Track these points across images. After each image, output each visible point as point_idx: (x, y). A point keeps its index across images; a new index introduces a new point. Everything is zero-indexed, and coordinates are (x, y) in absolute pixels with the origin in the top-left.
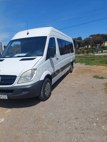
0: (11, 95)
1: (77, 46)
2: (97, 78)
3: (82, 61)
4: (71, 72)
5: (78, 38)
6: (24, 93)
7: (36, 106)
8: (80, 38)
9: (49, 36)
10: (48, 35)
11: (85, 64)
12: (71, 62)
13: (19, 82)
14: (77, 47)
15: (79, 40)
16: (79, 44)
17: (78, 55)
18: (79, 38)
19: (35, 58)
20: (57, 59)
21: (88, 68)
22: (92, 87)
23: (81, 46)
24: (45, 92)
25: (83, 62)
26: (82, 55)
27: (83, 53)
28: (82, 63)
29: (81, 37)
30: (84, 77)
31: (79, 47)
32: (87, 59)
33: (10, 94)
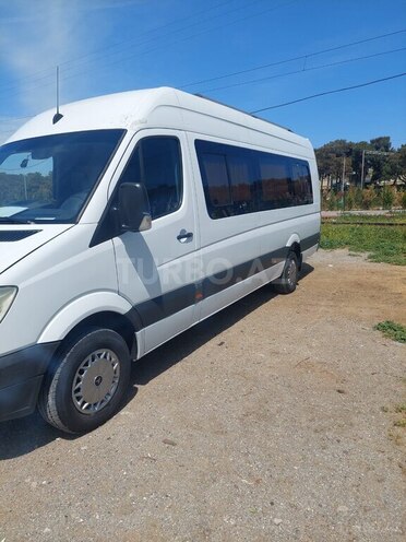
1: (366, 173)
2: (388, 336)
3: (361, 241)
4: (287, 290)
5: (372, 142)
7: (21, 459)
8: (382, 144)
9: (136, 128)
10: (135, 123)
11: (370, 257)
12: (288, 245)
14: (368, 179)
15: (377, 148)
16: (376, 164)
17: (364, 212)
18: (378, 140)
19: (36, 232)
20: (179, 238)
21: (375, 278)
22: (338, 386)
23: (384, 173)
24: (75, 396)
25: (366, 248)
26: (381, 212)
27: (387, 203)
28: (355, 251)
29: (388, 138)
30: (333, 323)
31: (375, 178)
32: (388, 236)
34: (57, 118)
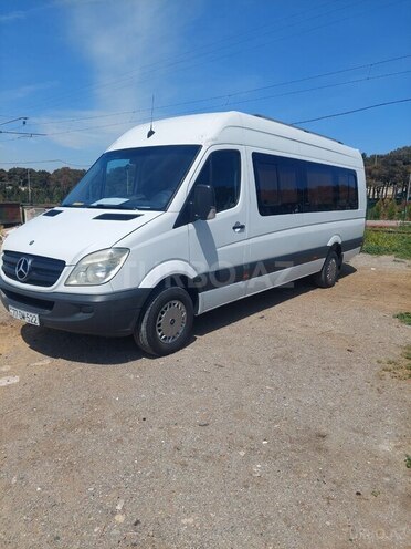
0: (47, 316)
4: (327, 285)
6: (80, 316)
9: (210, 143)
10: (209, 140)
12: (330, 244)
13: (72, 283)
19: (139, 215)
20: (234, 228)
24: (157, 328)
28: (401, 258)
33: (48, 312)
34: (151, 133)
